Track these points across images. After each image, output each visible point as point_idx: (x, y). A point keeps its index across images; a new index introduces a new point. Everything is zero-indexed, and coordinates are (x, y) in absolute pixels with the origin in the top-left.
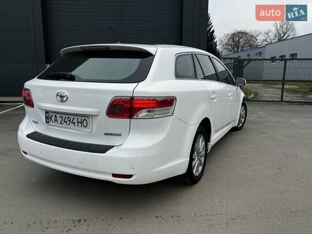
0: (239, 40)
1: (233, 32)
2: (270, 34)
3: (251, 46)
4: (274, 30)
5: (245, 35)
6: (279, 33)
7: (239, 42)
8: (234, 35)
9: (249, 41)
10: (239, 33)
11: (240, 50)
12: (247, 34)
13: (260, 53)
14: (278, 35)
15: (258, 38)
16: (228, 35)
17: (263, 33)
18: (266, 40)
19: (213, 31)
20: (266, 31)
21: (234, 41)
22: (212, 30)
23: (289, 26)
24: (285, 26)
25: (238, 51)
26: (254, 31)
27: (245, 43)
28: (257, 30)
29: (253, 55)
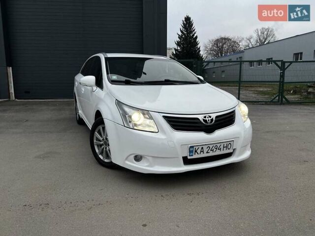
0: (222, 45)
1: (217, 38)
2: (252, 40)
3: (234, 51)
4: (255, 36)
5: (228, 41)
6: (260, 40)
7: (223, 48)
8: (217, 41)
9: (232, 47)
10: (222, 39)
11: (223, 55)
12: (230, 40)
14: (259, 41)
15: (240, 44)
16: (212, 40)
17: (245, 39)
18: (248, 46)
19: (196, 37)
20: (247, 37)
21: (217, 47)
22: (195, 35)
23: (269, 33)
24: (266, 32)
25: (222, 56)
26: (236, 37)
27: (228, 49)
28: (239, 36)
29: (234, 58)
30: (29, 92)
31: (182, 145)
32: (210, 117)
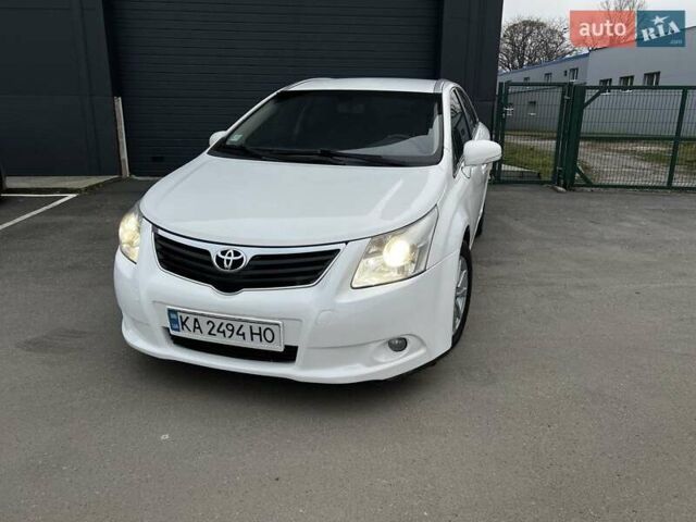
0: (525, 39)
1: (511, 23)
3: (550, 54)
5: (538, 28)
7: (525, 46)
8: (513, 28)
9: (546, 44)
10: (525, 23)
11: (525, 64)
12: (543, 25)
13: (574, 71)
15: (565, 35)
21: (512, 44)
25: (521, 66)
26: (557, 20)
27: (537, 49)
29: (558, 73)
30: (161, 159)
31: (154, 302)
32: (237, 254)
